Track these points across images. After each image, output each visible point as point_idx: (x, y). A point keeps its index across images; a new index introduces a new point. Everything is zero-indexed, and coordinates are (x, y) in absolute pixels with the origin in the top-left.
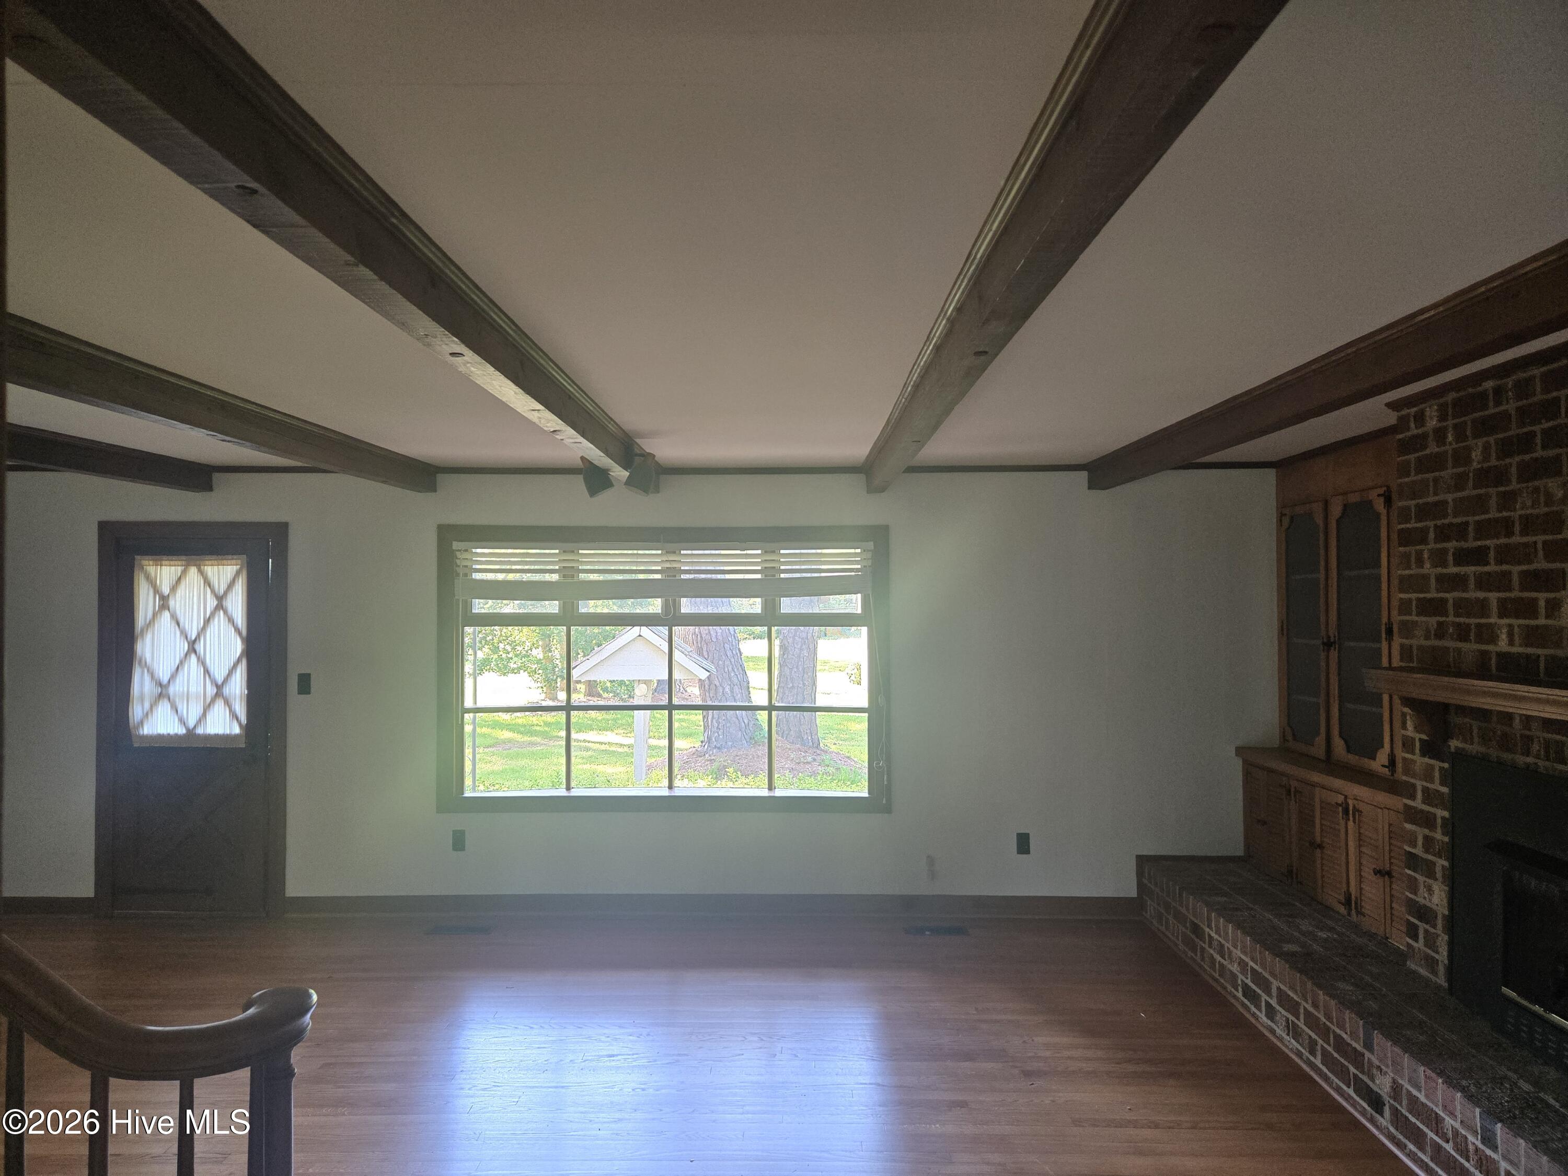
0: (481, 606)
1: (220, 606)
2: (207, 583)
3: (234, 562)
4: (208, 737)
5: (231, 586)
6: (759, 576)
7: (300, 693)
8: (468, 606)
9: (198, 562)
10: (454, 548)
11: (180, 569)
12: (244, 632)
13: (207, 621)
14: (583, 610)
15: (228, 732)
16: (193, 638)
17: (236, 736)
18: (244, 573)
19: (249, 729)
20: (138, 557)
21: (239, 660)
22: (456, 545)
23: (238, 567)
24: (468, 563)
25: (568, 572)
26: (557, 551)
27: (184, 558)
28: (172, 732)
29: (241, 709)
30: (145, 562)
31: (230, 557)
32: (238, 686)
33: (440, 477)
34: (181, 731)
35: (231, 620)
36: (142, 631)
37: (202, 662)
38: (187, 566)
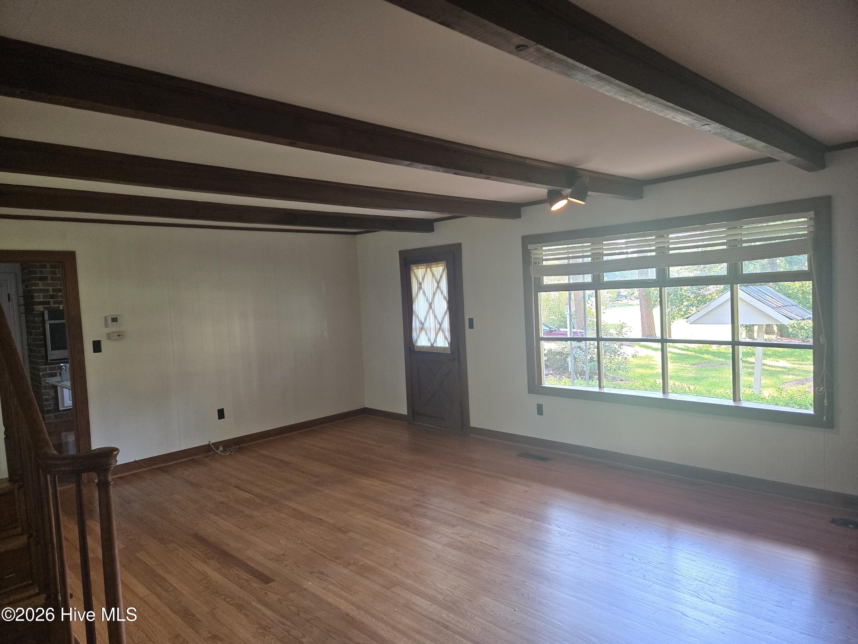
0: (548, 280)
1: (438, 287)
2: (433, 275)
3: (441, 265)
4: (438, 348)
5: (441, 277)
6: (725, 247)
7: (470, 328)
8: (539, 281)
9: (430, 266)
10: (529, 248)
11: (424, 269)
12: (447, 299)
13: (434, 294)
14: (606, 279)
15: (444, 346)
16: (431, 302)
17: (447, 348)
18: (446, 270)
19: (451, 344)
20: (411, 265)
21: (446, 312)
22: (530, 247)
23: (444, 267)
24: (540, 256)
25: (597, 256)
26: (590, 244)
27: (425, 264)
28: (426, 345)
29: (448, 334)
30: (414, 268)
31: (440, 262)
32: (446, 325)
33: (523, 209)
34: (429, 345)
35: (442, 293)
36: (414, 299)
37: (434, 312)
38: (426, 268)
